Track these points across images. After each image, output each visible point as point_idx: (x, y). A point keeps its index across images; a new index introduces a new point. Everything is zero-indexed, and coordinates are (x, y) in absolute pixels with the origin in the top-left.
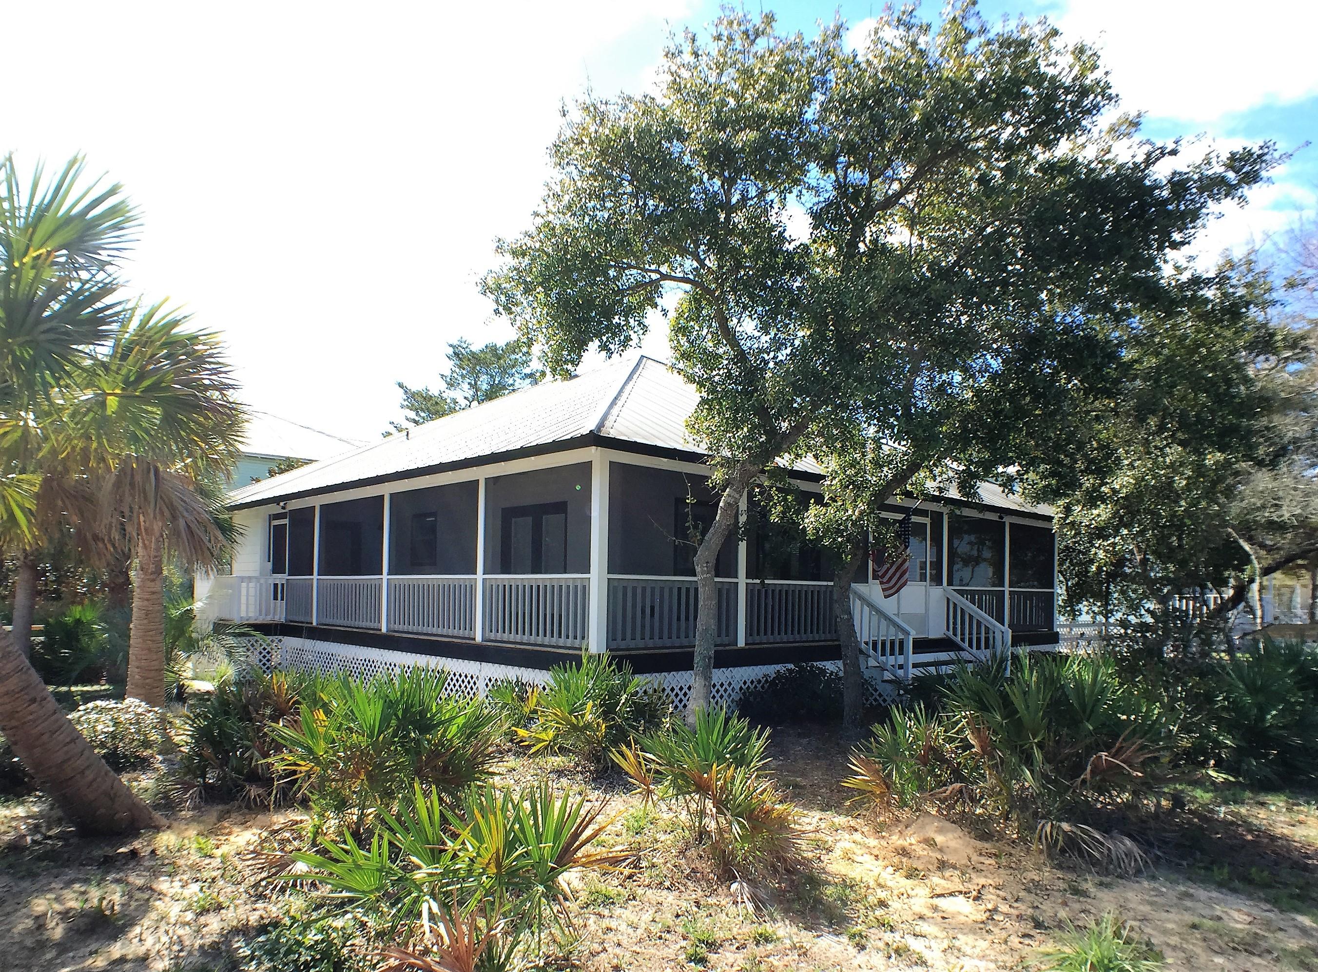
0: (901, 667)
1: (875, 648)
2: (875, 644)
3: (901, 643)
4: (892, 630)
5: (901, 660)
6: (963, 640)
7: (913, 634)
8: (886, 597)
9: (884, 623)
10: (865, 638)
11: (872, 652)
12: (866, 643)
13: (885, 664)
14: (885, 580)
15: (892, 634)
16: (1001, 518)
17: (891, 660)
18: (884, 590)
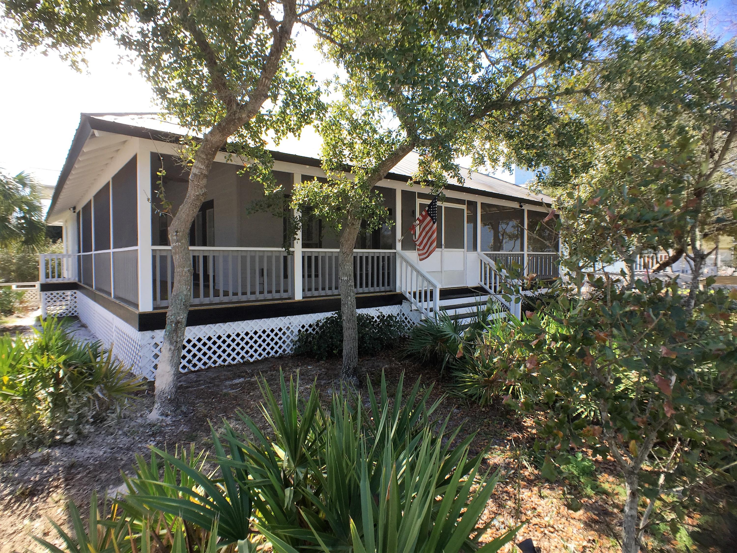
0: (431, 310)
1: (415, 297)
2: (415, 294)
3: (431, 292)
4: (426, 283)
5: (431, 304)
6: (490, 288)
7: (439, 286)
8: (421, 260)
9: (420, 278)
10: (409, 290)
11: (413, 299)
12: (410, 293)
13: (421, 308)
14: (421, 247)
15: (425, 287)
16: (521, 206)
17: (425, 305)
18: (419, 255)
